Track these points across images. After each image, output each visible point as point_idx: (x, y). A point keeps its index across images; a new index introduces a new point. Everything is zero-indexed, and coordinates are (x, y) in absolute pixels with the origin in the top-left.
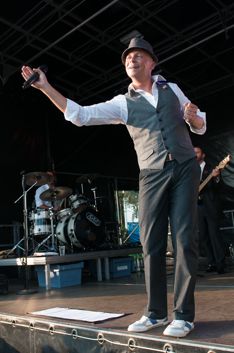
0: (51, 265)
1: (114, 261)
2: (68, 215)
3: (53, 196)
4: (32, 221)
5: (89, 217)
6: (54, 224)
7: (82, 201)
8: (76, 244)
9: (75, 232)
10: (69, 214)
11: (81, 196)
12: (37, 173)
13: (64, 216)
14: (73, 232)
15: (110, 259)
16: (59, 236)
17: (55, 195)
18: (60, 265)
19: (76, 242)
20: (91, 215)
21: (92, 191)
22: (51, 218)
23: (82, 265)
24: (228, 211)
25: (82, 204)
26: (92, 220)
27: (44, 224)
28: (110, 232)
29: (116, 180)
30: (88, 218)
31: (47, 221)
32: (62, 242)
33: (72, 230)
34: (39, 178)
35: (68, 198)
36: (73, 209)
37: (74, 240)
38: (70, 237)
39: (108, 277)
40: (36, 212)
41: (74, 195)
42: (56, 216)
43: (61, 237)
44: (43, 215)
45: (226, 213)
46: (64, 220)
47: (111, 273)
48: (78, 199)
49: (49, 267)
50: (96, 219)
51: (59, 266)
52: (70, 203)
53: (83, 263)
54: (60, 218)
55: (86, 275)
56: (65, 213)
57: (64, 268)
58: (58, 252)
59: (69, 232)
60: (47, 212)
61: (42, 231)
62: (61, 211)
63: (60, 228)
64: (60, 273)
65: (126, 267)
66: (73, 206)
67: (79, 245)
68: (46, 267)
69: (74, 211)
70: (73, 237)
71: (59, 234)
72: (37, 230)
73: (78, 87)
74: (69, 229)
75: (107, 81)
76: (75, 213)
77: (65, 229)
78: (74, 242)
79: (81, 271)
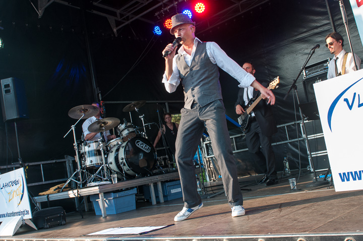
0: (104, 193)
1: (167, 184)
2: (118, 144)
3: (101, 127)
4: (83, 154)
5: (138, 144)
6: (105, 154)
7: (131, 130)
8: (128, 172)
9: (126, 161)
10: (120, 143)
11: (129, 124)
12: (83, 107)
13: (114, 145)
14: (124, 160)
15: (163, 183)
16: (110, 165)
17: (103, 126)
18: (114, 193)
19: (128, 170)
20: (141, 142)
21: (140, 119)
22: (101, 149)
23: (135, 191)
24: (282, 126)
25: (131, 132)
26: (142, 147)
27: (96, 155)
28: (164, 157)
29: (166, 104)
30: (137, 145)
31: (98, 153)
32: (115, 171)
33: (122, 159)
34: (85, 110)
35: (116, 128)
36: (123, 138)
37: (126, 168)
38: (122, 165)
39: (162, 200)
40: (86, 145)
41: (122, 124)
42: (107, 147)
43: (113, 167)
44: (93, 146)
45: (280, 128)
46: (114, 150)
47: (164, 196)
48: (126, 127)
49: (103, 195)
50: (146, 146)
51: (112, 194)
52: (119, 132)
53: (136, 189)
54: (111, 148)
55: (143, 201)
56: (115, 143)
57: (117, 195)
58: (111, 180)
59: (120, 161)
60: (97, 143)
61: (94, 162)
62: (111, 141)
63: (111, 158)
64: (114, 201)
65: (179, 190)
66: (122, 136)
67: (131, 172)
68: (100, 195)
69: (124, 140)
70: (124, 165)
71: (111, 163)
72: (89, 161)
73: (118, 12)
74: (120, 157)
75: (147, 3)
76: (124, 142)
77: (116, 158)
78: (125, 170)
79: (134, 196)
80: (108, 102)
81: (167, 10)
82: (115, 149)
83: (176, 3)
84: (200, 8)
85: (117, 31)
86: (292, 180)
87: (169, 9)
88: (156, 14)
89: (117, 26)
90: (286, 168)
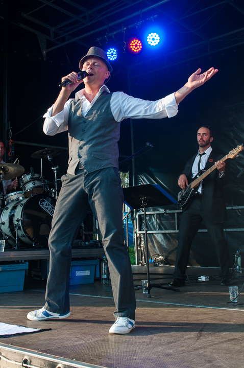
1: (73, 263)
2: (18, 199)
5: (43, 205)
7: (38, 183)
8: (23, 239)
9: (22, 223)
10: (21, 198)
11: (36, 176)
13: (12, 201)
14: (20, 223)
16: (2, 226)
19: (23, 236)
20: (46, 202)
21: (53, 171)
23: (26, 266)
25: (37, 187)
26: (47, 209)
30: (41, 205)
32: (6, 235)
33: (18, 221)
35: (19, 178)
36: (25, 193)
37: (20, 233)
38: (16, 229)
41: (28, 174)
42: (4, 201)
43: (6, 229)
45: (238, 209)
46: (10, 207)
48: (32, 180)
50: (53, 208)
52: (22, 184)
53: (28, 263)
54: (8, 203)
55: (39, 279)
56: (15, 197)
59: (16, 223)
62: (10, 194)
63: (5, 217)
65: (87, 273)
66: (25, 189)
67: (26, 240)
69: (26, 195)
70: (19, 229)
71: (3, 224)
73: (52, 29)
74: (16, 218)
75: (89, 24)
76: (26, 197)
77: (11, 219)
78: (20, 236)
79: (24, 273)
80: (20, 142)
81: (112, 36)
82: (12, 205)
83: (125, 29)
84: (153, 39)
85: (47, 53)
86: (233, 289)
87: (115, 35)
88: (98, 39)
89: (47, 48)
90: (238, 265)
